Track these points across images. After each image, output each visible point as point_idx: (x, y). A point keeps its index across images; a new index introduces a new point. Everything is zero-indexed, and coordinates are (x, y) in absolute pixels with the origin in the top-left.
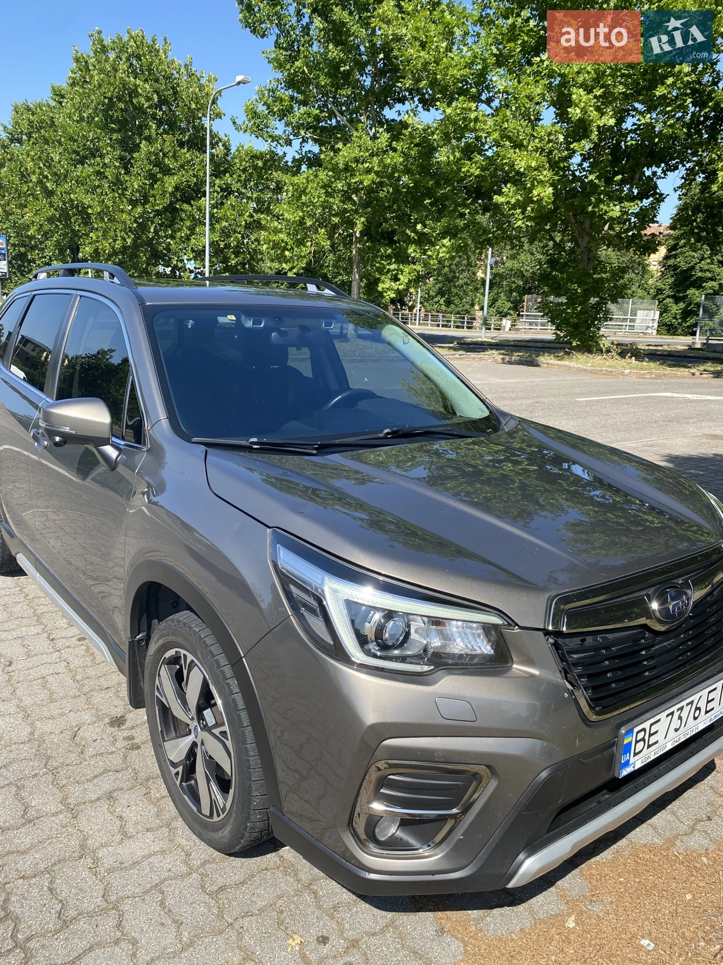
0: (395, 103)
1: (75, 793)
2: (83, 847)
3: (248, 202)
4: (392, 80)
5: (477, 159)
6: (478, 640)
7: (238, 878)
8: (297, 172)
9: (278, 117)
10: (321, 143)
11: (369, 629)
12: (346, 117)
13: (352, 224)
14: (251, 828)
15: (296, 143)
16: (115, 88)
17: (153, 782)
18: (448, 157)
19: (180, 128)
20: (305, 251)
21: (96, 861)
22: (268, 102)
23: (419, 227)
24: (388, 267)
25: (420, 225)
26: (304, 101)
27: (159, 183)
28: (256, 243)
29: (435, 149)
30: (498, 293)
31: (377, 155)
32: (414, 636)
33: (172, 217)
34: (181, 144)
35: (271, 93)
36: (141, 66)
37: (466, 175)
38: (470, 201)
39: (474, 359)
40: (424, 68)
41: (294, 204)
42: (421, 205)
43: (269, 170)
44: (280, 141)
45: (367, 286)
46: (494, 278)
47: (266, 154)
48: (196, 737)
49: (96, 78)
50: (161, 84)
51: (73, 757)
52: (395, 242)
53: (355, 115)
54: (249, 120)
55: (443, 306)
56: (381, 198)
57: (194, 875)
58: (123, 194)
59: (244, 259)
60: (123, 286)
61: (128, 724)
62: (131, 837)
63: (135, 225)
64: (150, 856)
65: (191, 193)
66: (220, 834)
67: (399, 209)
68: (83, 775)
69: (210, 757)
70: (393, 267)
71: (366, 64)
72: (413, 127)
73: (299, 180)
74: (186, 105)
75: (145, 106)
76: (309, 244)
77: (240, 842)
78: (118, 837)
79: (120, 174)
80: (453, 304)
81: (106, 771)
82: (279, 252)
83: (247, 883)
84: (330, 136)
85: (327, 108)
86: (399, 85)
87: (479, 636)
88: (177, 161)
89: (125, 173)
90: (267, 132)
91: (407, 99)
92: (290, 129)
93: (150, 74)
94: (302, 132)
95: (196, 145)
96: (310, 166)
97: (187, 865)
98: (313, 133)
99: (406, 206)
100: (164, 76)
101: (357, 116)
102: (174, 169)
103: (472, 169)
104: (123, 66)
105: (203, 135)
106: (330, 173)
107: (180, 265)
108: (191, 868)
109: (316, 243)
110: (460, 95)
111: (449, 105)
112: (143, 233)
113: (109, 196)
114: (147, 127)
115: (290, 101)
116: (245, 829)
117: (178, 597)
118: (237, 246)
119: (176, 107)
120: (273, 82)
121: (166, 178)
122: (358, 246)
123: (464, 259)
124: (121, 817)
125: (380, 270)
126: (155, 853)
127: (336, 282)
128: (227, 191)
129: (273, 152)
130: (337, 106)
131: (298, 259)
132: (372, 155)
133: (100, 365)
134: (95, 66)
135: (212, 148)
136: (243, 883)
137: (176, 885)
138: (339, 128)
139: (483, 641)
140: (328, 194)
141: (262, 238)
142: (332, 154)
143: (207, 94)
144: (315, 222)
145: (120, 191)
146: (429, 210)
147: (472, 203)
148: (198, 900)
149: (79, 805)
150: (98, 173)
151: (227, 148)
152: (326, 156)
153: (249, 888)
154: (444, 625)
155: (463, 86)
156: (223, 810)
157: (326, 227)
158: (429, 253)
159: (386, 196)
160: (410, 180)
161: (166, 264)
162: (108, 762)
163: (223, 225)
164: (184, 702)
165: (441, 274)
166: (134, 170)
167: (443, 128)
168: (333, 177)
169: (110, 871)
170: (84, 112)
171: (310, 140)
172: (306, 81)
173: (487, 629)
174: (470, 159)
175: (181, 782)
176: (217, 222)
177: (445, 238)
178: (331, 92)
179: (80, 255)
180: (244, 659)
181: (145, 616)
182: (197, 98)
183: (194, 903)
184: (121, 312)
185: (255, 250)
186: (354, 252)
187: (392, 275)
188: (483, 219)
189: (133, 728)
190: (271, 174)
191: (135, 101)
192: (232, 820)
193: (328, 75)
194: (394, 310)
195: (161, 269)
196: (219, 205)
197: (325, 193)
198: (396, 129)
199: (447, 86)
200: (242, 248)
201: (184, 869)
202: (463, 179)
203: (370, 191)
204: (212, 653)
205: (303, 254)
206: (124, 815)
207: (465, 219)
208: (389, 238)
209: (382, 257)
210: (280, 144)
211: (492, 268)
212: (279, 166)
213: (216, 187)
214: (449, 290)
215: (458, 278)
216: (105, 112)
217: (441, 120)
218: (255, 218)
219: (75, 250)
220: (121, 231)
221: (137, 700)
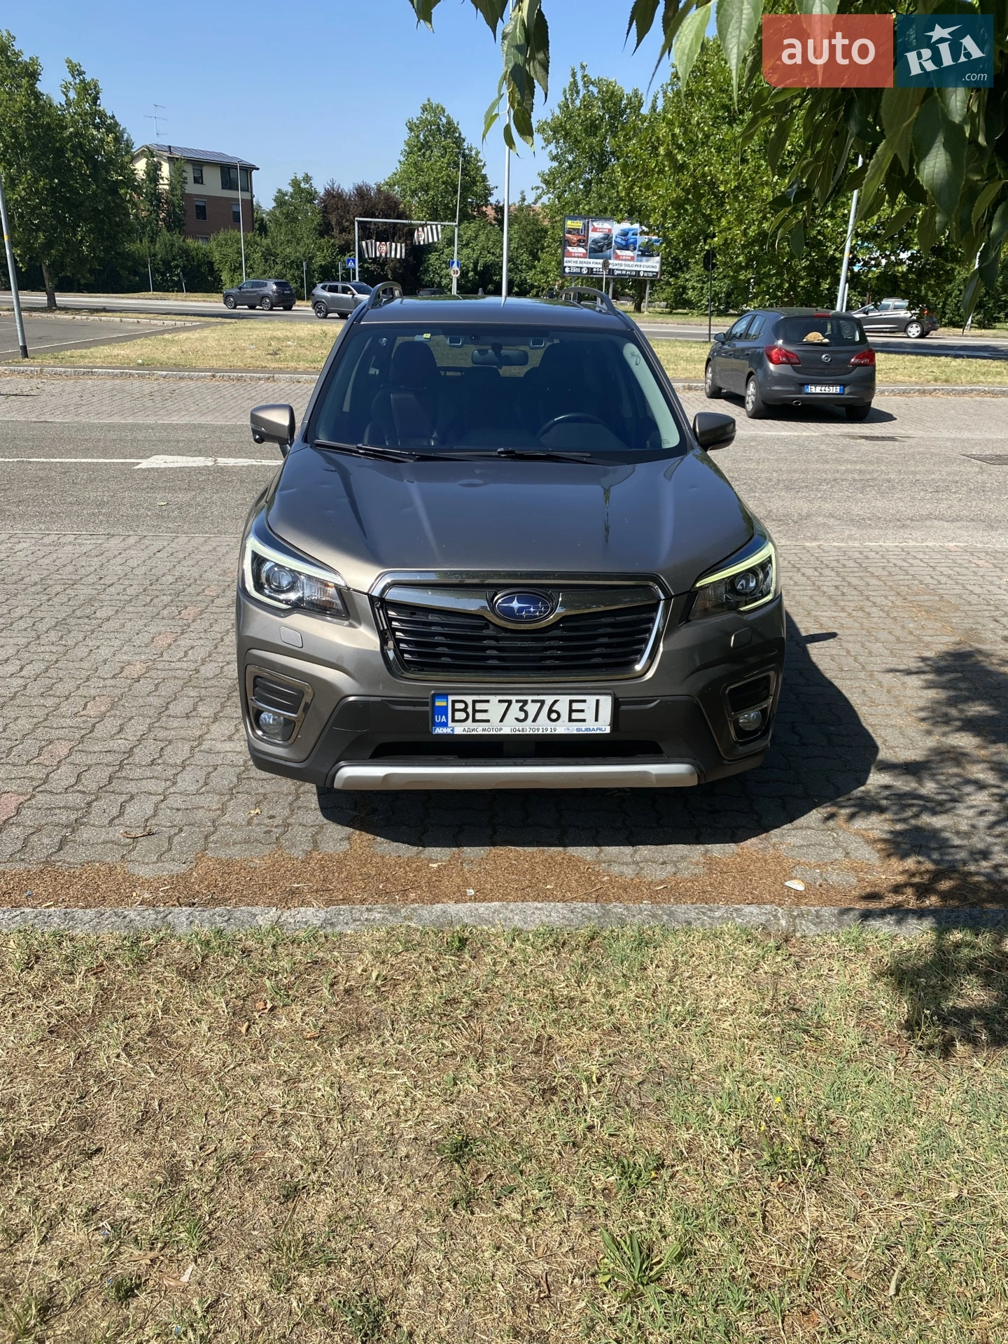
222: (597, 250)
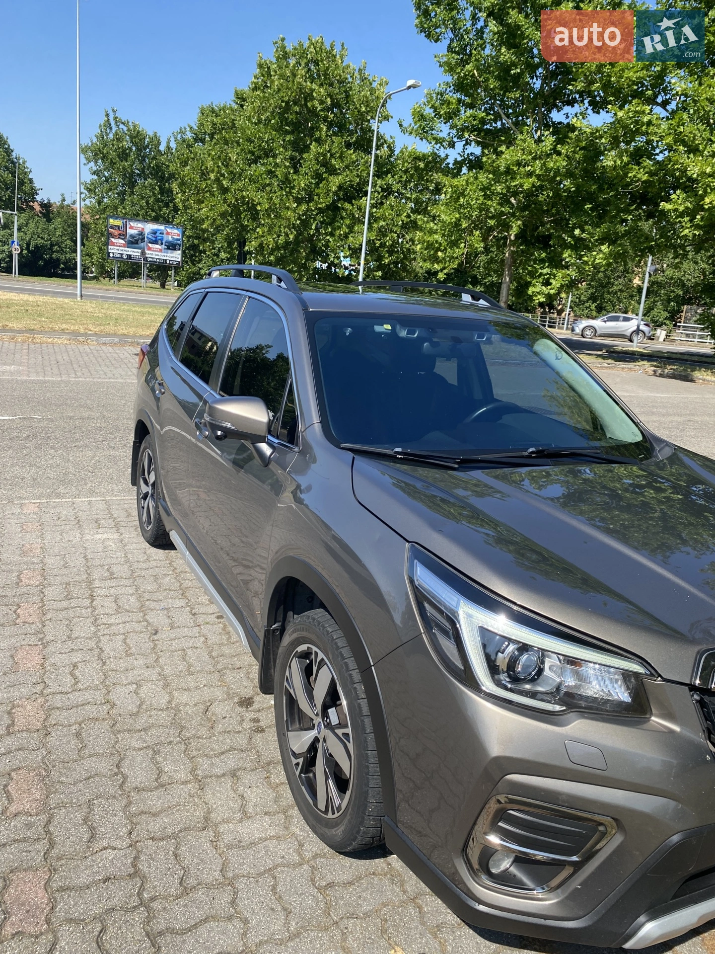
0: (564, 106)
1: (204, 765)
2: (206, 819)
3: (406, 203)
4: (562, 82)
5: (646, 164)
6: (615, 685)
7: (346, 877)
8: (457, 174)
9: (444, 119)
10: (484, 146)
11: (502, 660)
12: (512, 119)
13: (507, 227)
14: (364, 832)
15: (459, 145)
16: (292, 93)
17: (274, 767)
18: (615, 162)
19: (349, 130)
20: (457, 252)
21: (217, 835)
22: (436, 105)
23: (577, 232)
24: (540, 271)
25: (578, 230)
26: (471, 104)
27: (324, 182)
28: (411, 243)
29: (602, 154)
30: (654, 302)
31: (540, 158)
32: (547, 672)
33: (333, 215)
34: (348, 145)
35: (439, 97)
36: (318, 71)
37: (632, 180)
38: (634, 206)
39: (623, 369)
40: (598, 71)
41: (451, 206)
42: (581, 210)
43: (430, 171)
44: (444, 144)
45: (516, 289)
46: (652, 286)
47: (429, 156)
48: (319, 733)
49: (276, 83)
50: (335, 88)
51: (204, 732)
52: (550, 246)
53: (521, 118)
54: (415, 123)
55: (594, 312)
56: (540, 201)
57: (305, 867)
58: (290, 193)
59: (397, 258)
60: (289, 290)
61: (256, 706)
62: (250, 817)
63: (298, 222)
64: (266, 839)
65: (353, 192)
66: (333, 831)
67: (558, 212)
68: (212, 750)
69: (331, 755)
70: (545, 271)
71: (537, 66)
72: (581, 130)
73: (459, 182)
74: (356, 108)
75: (318, 109)
76: (462, 245)
77: (352, 844)
78: (239, 815)
79: (289, 173)
80: (605, 310)
81: (232, 749)
82: (432, 253)
83: (354, 884)
84: (494, 139)
85: (494, 111)
86: (570, 87)
87: (617, 681)
88: (342, 161)
89: (294, 173)
90: (432, 134)
91: (577, 102)
92: (454, 131)
93: (325, 78)
94: (466, 135)
95: (362, 146)
96: (470, 169)
97: (300, 855)
98: (477, 135)
99: (565, 211)
100: (338, 81)
101: (523, 119)
102: (339, 169)
103: (639, 174)
104: (302, 71)
105: (370, 136)
106: (491, 176)
107: (336, 261)
108: (303, 859)
109: (470, 245)
110: (634, 97)
111: (621, 108)
112: (305, 230)
113: (277, 194)
114: (319, 129)
115: (457, 104)
116: (358, 832)
117: (314, 593)
118: (391, 246)
119: (347, 110)
120: (442, 85)
121: (331, 178)
122: (512, 248)
123: (621, 265)
124: (242, 796)
125: (532, 274)
126: (271, 838)
127: (485, 283)
128: (387, 191)
129: (435, 154)
130: (504, 109)
131: (450, 260)
132: (534, 159)
133: (256, 359)
134: (276, 72)
135: (377, 149)
136: (351, 883)
137: (288, 873)
138: (504, 130)
139: (621, 686)
140: (486, 197)
141: (417, 238)
142: (494, 157)
143: (377, 98)
144: (471, 224)
145: (287, 190)
146: (589, 215)
147: (636, 209)
148: (307, 892)
149: (206, 777)
150: (270, 172)
151: (391, 150)
152: (488, 158)
153: (356, 889)
154: (580, 666)
155: (638, 88)
156: (339, 809)
157: (481, 229)
158: (585, 259)
159: (545, 200)
160: (572, 184)
161: (324, 260)
162: (234, 740)
163: (381, 224)
164: (311, 697)
165: (595, 279)
166: (303, 170)
167: (613, 131)
168: (493, 180)
169: (230, 847)
170: (263, 115)
171: (473, 143)
172: (475, 84)
173: (627, 675)
174: (638, 164)
175: (301, 772)
176: (375, 221)
177: (603, 244)
178: (499, 94)
179: (247, 248)
180: (373, 668)
181: (282, 607)
182: (367, 102)
183: (303, 894)
184: (286, 316)
185: (409, 250)
186: (507, 255)
187: (544, 279)
188: (646, 226)
189: (259, 711)
190: (432, 175)
191: (309, 104)
192: (346, 821)
193: (498, 78)
194: (542, 313)
195: (318, 264)
196: (378, 205)
197: (484, 195)
198: (562, 132)
199: (621, 88)
200: (397, 247)
201: (297, 858)
202: (629, 184)
203: (529, 194)
204: (342, 655)
205: (455, 255)
206: (245, 795)
207: (626, 225)
208: (544, 242)
209: (535, 261)
210: (443, 146)
211: (650, 275)
212: (440, 168)
213: (377, 188)
214: (602, 295)
215: (613, 284)
216: (281, 115)
217: (611, 123)
218: (412, 219)
219: (242, 243)
220: (285, 227)
221: (266, 686)
222: (134, 242)
